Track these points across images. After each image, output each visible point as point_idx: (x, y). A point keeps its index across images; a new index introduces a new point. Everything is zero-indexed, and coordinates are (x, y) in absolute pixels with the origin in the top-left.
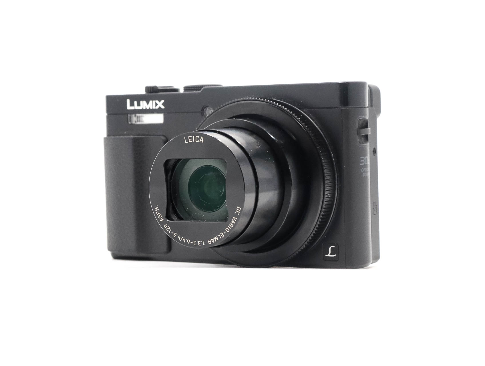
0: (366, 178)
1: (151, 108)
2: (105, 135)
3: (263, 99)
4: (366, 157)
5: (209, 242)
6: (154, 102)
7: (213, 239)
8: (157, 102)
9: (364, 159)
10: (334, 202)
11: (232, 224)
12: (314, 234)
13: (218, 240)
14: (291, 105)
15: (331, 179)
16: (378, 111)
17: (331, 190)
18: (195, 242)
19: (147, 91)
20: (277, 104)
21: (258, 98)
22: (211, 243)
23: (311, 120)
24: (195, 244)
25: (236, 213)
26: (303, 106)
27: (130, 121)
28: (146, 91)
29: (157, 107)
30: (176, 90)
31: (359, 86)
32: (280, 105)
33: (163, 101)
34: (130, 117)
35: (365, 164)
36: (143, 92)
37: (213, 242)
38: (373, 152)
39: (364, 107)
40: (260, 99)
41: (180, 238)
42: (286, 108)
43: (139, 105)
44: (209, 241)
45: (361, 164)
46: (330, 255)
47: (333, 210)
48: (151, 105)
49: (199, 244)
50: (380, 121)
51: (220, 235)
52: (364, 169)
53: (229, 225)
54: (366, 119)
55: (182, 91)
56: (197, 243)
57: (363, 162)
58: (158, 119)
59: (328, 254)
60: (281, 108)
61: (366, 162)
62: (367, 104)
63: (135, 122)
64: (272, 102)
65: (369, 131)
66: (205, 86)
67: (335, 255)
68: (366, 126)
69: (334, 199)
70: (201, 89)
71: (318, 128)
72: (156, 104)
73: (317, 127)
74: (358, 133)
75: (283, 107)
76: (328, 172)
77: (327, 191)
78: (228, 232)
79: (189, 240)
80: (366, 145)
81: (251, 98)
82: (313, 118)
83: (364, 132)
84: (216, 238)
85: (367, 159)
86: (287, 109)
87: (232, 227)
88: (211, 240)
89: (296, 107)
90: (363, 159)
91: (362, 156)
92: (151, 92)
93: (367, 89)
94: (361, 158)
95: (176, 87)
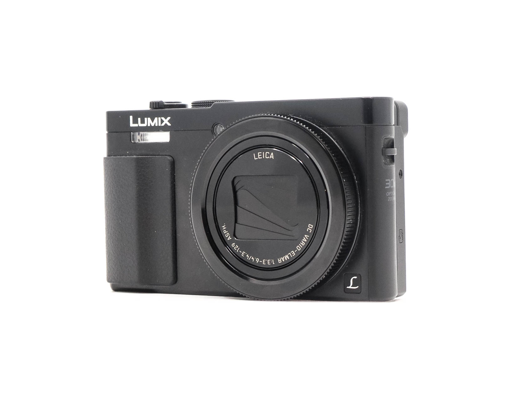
0: (392, 202)
1: (156, 125)
2: (105, 155)
3: (279, 116)
4: (391, 180)
5: (279, 261)
6: (159, 118)
7: (283, 258)
8: (163, 118)
9: (390, 182)
10: (357, 228)
11: (303, 242)
12: (334, 263)
13: (289, 258)
14: (309, 122)
15: (354, 203)
16: (406, 130)
17: (353, 215)
18: (264, 261)
19: (152, 107)
20: (295, 121)
21: (274, 115)
22: (281, 262)
23: (332, 139)
24: (264, 263)
25: (308, 231)
26: (323, 123)
27: (133, 140)
28: (150, 107)
29: (163, 124)
30: (184, 106)
31: (384, 102)
32: (298, 122)
33: (169, 118)
34: (133, 135)
35: (390, 187)
36: (147, 108)
37: (283, 261)
38: (399, 174)
39: (390, 125)
40: (276, 115)
41: (248, 256)
42: (304, 126)
43: (143, 122)
44: (279, 259)
45: (386, 187)
46: (352, 287)
47: (356, 237)
48: (157, 122)
49: (269, 263)
50: (408, 141)
51: (291, 253)
52: (389, 193)
53: (301, 243)
54: (392, 138)
55: (190, 107)
56: (266, 262)
57: (388, 185)
58: (164, 137)
59: (349, 286)
60: (299, 125)
61: (392, 185)
62: (393, 122)
63: (139, 140)
64: (289, 118)
65: (395, 152)
66: (215, 101)
67: (358, 287)
68: (392, 146)
69: (357, 226)
70: (211, 105)
71: (340, 148)
72: (162, 121)
73: (338, 146)
74: (384, 153)
75: (301, 124)
76: (350, 195)
77: (349, 216)
78: (299, 250)
79: (258, 259)
80: (392, 167)
81: (266, 114)
82: (334, 137)
83: (390, 152)
84: (287, 257)
85: (392, 182)
86: (306, 127)
87: (303, 245)
88: (281, 259)
89: (315, 124)
90: (388, 182)
91: (387, 179)
92: (156, 108)
93: (393, 106)
94: (386, 180)
95: (183, 103)
